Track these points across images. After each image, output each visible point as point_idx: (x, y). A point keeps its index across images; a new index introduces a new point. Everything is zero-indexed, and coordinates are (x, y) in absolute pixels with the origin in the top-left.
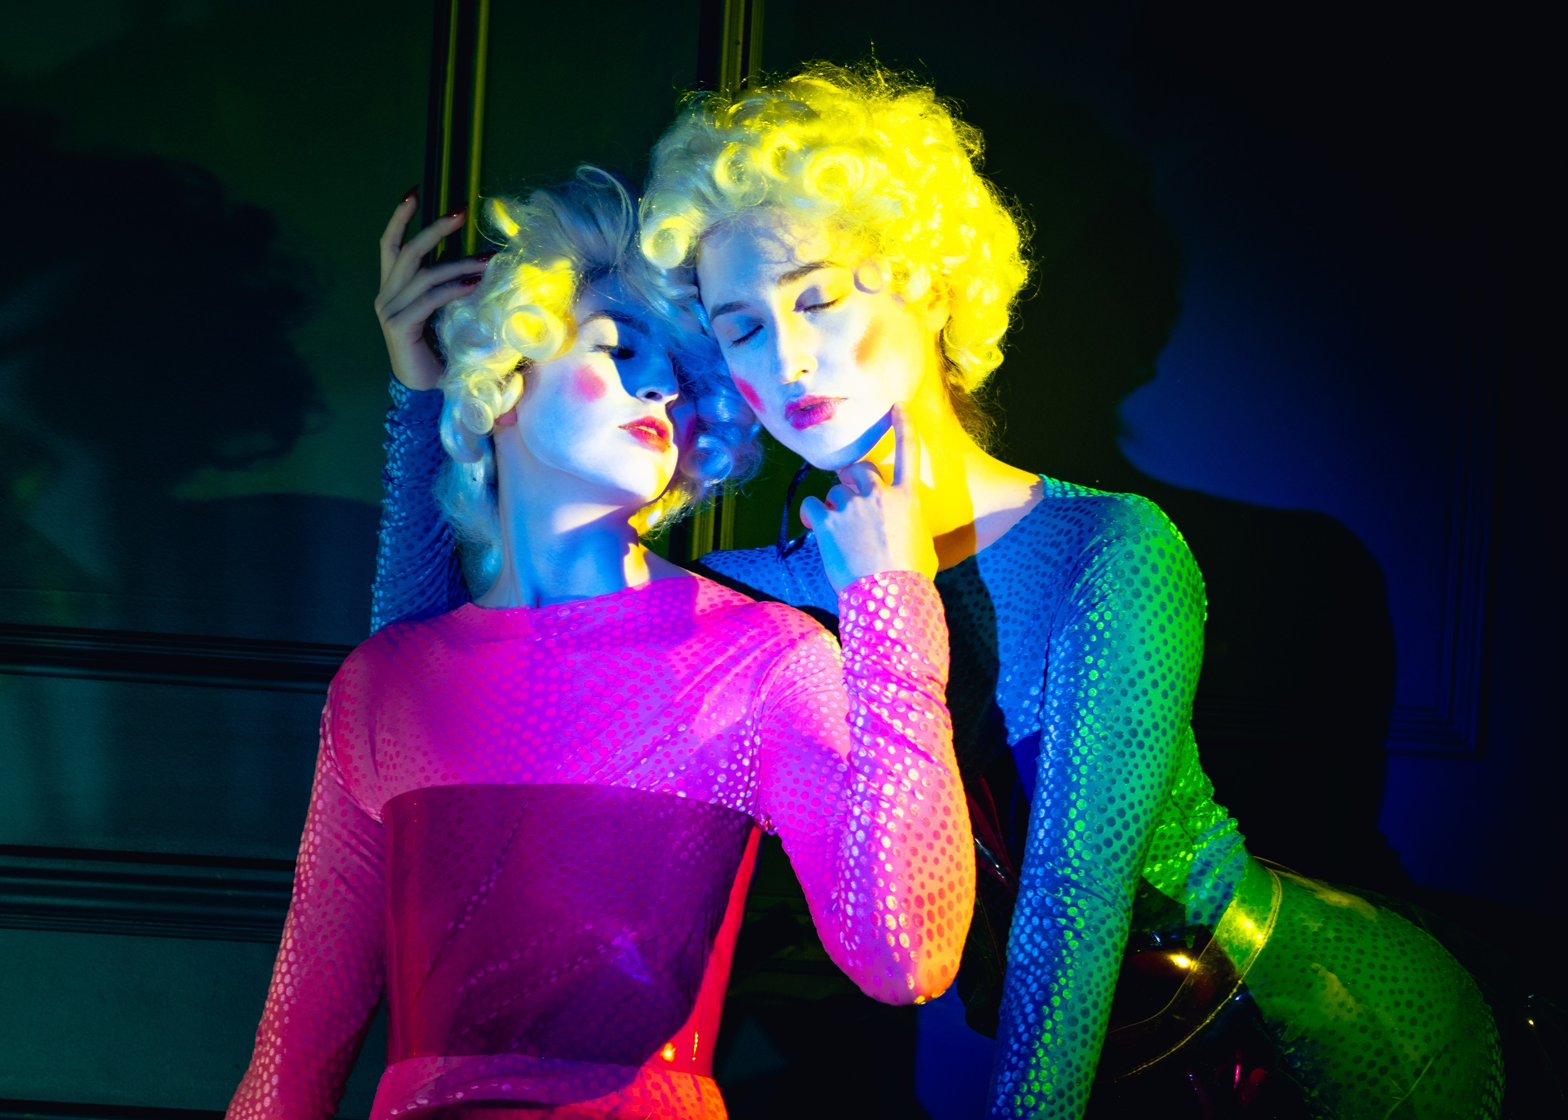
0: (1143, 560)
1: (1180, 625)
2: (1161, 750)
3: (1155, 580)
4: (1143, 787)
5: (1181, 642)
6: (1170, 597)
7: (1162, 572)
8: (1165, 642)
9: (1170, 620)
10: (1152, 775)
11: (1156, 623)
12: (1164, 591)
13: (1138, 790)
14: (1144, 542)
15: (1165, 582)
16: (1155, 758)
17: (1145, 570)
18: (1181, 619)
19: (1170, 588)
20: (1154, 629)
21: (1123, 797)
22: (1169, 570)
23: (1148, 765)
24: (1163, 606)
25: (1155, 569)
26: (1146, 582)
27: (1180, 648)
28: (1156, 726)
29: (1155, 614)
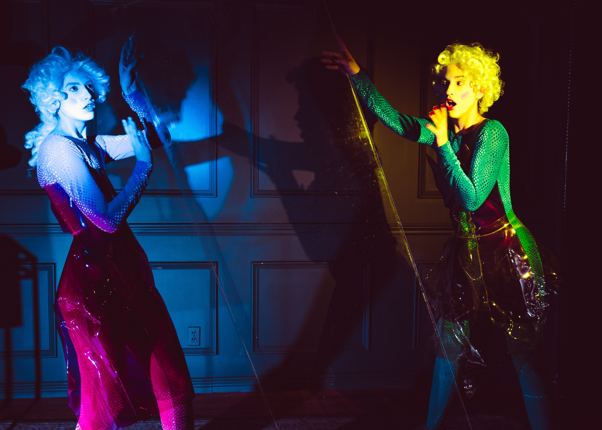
0: (493, 128)
1: (497, 142)
2: (489, 167)
3: (494, 133)
4: (484, 174)
5: (497, 145)
6: (497, 137)
7: (496, 131)
8: (493, 145)
9: (495, 141)
11: (492, 141)
12: (496, 135)
14: (494, 125)
15: (496, 133)
16: (487, 168)
17: (493, 131)
18: (498, 141)
19: (497, 135)
20: (491, 143)
22: (498, 131)
23: (486, 169)
24: (494, 138)
25: (495, 130)
26: (492, 133)
27: (496, 147)
28: (488, 162)
29: (492, 140)
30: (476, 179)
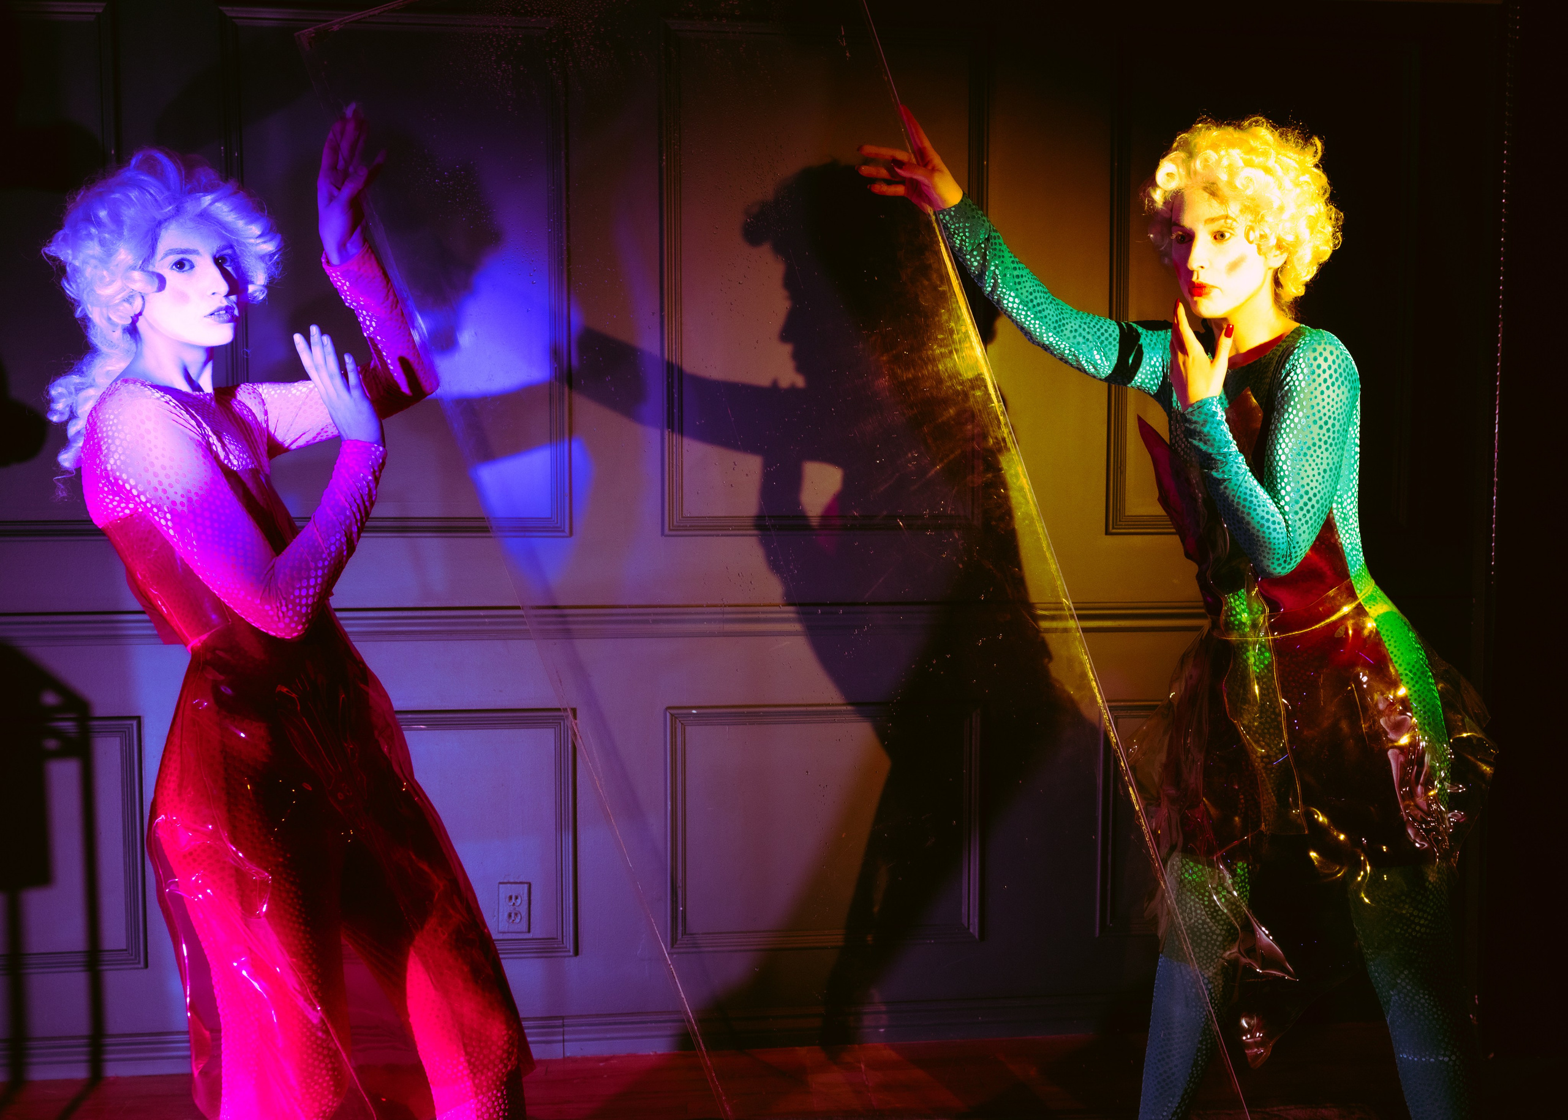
0: (1321, 354)
1: (1334, 391)
2: (1318, 456)
3: (1324, 366)
4: (1308, 476)
5: (1333, 400)
6: (1331, 376)
7: (1330, 362)
8: (1323, 400)
9: (1328, 388)
10: (1313, 469)
11: (1319, 389)
12: (1328, 372)
13: (1305, 478)
14: (1323, 346)
15: (1330, 368)
16: (1314, 461)
17: (1320, 360)
18: (1336, 387)
19: (1332, 371)
20: (1317, 393)
21: (1308, 484)
22: (1334, 362)
23: (1310, 465)
24: (1325, 381)
25: (1326, 360)
26: (1319, 366)
27: (1331, 403)
28: (1314, 444)
29: (1320, 385)
30: (1288, 493)
